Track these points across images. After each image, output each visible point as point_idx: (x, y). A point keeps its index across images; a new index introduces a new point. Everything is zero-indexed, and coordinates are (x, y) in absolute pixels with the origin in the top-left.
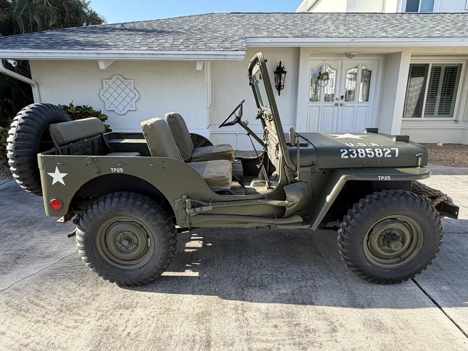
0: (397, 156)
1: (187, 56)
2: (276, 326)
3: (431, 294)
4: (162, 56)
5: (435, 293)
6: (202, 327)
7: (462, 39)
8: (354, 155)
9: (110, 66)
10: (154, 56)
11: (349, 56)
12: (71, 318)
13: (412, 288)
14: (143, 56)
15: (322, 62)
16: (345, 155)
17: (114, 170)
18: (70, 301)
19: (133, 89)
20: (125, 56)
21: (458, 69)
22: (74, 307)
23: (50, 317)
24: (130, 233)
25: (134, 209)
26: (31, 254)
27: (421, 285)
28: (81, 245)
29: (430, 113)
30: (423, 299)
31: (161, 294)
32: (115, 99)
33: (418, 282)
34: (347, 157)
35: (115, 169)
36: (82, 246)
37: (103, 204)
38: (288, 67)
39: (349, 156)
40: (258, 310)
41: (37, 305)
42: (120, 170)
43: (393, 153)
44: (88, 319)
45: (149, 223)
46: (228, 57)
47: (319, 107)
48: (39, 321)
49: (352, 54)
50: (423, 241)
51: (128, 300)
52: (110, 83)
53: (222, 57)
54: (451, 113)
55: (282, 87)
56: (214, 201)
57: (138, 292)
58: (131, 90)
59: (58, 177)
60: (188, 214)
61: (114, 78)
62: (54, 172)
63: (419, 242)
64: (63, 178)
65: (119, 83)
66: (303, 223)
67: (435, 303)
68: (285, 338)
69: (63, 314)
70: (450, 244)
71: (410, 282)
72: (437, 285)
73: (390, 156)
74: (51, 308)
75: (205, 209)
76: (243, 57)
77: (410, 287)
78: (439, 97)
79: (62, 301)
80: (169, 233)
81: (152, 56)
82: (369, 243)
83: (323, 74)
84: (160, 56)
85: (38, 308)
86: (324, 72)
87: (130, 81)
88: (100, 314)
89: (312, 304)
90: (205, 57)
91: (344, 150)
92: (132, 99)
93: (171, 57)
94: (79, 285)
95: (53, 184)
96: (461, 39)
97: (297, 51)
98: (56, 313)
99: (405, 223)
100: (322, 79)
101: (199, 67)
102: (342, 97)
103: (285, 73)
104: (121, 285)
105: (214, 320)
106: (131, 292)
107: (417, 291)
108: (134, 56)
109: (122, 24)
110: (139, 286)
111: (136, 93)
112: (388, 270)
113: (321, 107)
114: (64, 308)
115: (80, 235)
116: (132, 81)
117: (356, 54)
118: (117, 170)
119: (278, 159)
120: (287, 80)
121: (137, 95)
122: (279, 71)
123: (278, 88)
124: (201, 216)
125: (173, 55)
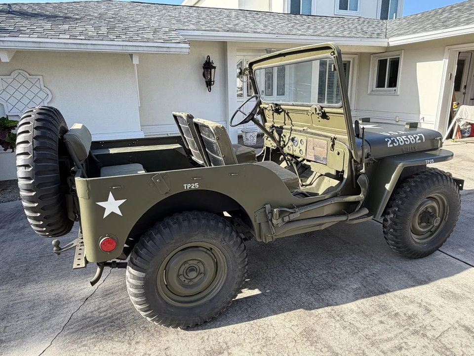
0: (424, 141)
1: (124, 48)
2: (381, 322)
3: (458, 257)
4: (92, 47)
5: (460, 256)
6: (319, 346)
8: (396, 143)
9: (13, 58)
10: (82, 47)
11: (269, 51)
14: (67, 46)
15: (242, 57)
16: (390, 144)
17: (187, 187)
19: (43, 87)
20: (41, 45)
21: (347, 66)
24: (195, 262)
25: (208, 231)
28: (138, 291)
30: (458, 263)
31: (243, 325)
32: (19, 101)
33: (444, 251)
34: (391, 146)
35: (189, 186)
36: (142, 291)
37: (169, 232)
38: (216, 61)
39: (393, 145)
40: (352, 311)
42: (195, 186)
43: (421, 138)
45: (225, 244)
46: (172, 50)
49: (272, 50)
50: (449, 213)
52: (9, 81)
53: (165, 50)
55: (212, 83)
58: (41, 89)
59: (112, 206)
60: (275, 225)
61: (14, 74)
62: (106, 200)
63: (445, 214)
64: (119, 207)
65: (22, 80)
66: (368, 215)
67: (470, 265)
68: (400, 331)
71: (438, 252)
72: (455, 249)
73: (420, 141)
76: (188, 50)
81: (79, 46)
83: (245, 69)
84: (89, 47)
86: (245, 68)
87: (39, 77)
89: (389, 291)
90: (145, 49)
92: (43, 100)
93: (105, 48)
94: (130, 344)
95: (105, 216)
96: (359, 39)
97: (223, 46)
99: (436, 200)
100: (244, 74)
101: (136, 61)
102: (263, 91)
103: (215, 68)
104: (187, 328)
105: (323, 335)
106: (205, 333)
108: (55, 46)
109: (9, 5)
110: (210, 322)
111: (49, 92)
112: (425, 244)
115: (135, 277)
116: (40, 77)
117: (275, 50)
118: (191, 186)
119: (339, 154)
120: (216, 75)
121: (50, 96)
122: (208, 66)
123: (209, 84)
124: (289, 224)
125: (107, 46)
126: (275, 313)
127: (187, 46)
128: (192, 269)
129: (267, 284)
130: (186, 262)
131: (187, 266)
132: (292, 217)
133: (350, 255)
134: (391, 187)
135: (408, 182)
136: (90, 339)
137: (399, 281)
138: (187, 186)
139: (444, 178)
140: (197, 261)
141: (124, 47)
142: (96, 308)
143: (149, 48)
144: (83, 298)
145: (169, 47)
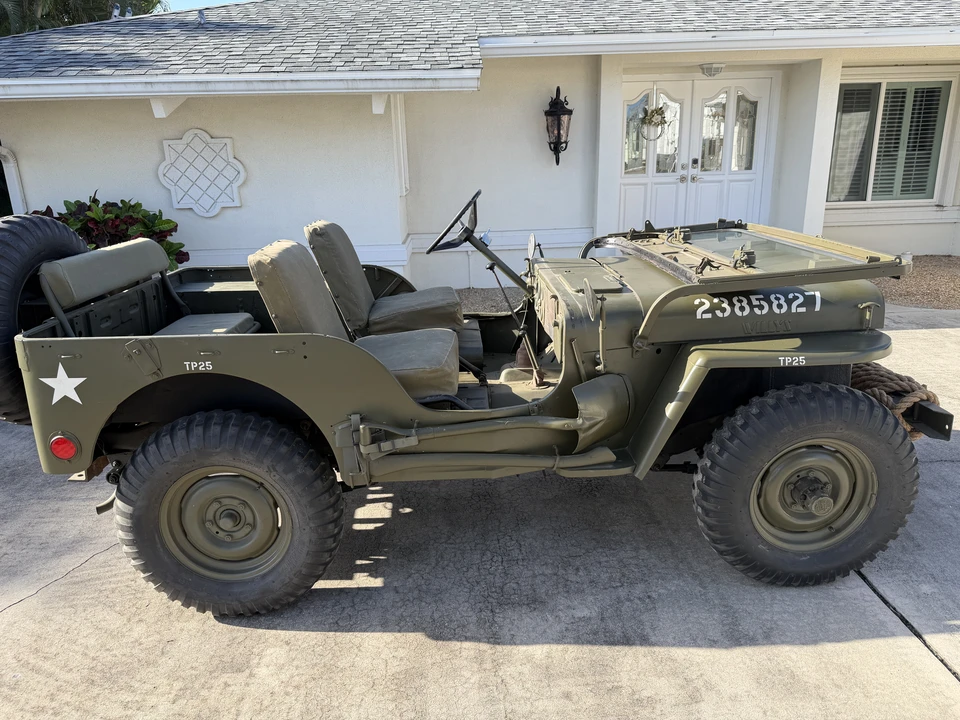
0: (818, 308)
1: (350, 85)
2: (567, 696)
3: (897, 603)
5: (907, 601)
7: (952, 28)
8: (723, 310)
9: (177, 111)
10: (276, 86)
11: (708, 70)
12: (113, 698)
13: (858, 591)
14: (251, 87)
15: (649, 85)
16: (705, 312)
17: (191, 366)
18: (110, 658)
19: (231, 160)
20: (211, 87)
21: (942, 94)
22: (121, 673)
23: (67, 697)
24: (236, 502)
25: (241, 449)
26: (18, 551)
27: (875, 585)
28: (126, 536)
29: (884, 190)
30: (882, 617)
32: (194, 183)
33: (871, 578)
34: (709, 316)
35: (194, 365)
36: (130, 537)
37: (169, 441)
38: (575, 100)
39: (714, 315)
40: (529, 659)
41: (36, 670)
42: (206, 366)
43: (809, 302)
44: (152, 700)
45: (278, 477)
46: (442, 84)
47: (645, 184)
48: (42, 710)
49: (714, 66)
50: (878, 492)
51: (240, 650)
52: (180, 148)
53: (428, 84)
54: (928, 188)
55: (564, 145)
56: (422, 425)
58: (228, 163)
59: (64, 386)
60: (364, 456)
61: (188, 137)
62: (54, 375)
63: (870, 492)
64: (75, 389)
65: (198, 145)
66: (616, 464)
67: (906, 623)
69: (96, 691)
70: (935, 488)
71: (853, 579)
72: (911, 583)
73: (803, 310)
74: (68, 677)
75: (401, 444)
76: (474, 83)
77: (852, 589)
79: (94, 659)
80: (322, 498)
81: (271, 86)
82: (761, 500)
83: (653, 112)
84: (289, 85)
85: (40, 678)
86: (654, 107)
87: (225, 140)
88: (178, 685)
90: (391, 84)
91: (703, 300)
92: (231, 182)
93: (315, 87)
94: (129, 620)
95: (55, 401)
96: (947, 30)
97: (594, 65)
98: (81, 688)
99: (838, 455)
100: (650, 123)
101: (378, 108)
102: (695, 161)
103: (570, 112)
104: (221, 617)
107: (868, 598)
108: (231, 86)
109: (200, 11)
110: (264, 615)
111: (240, 167)
112: (804, 555)
113: (649, 186)
114: (97, 677)
115: (123, 514)
116: (228, 141)
117: (723, 66)
118: (199, 366)
119: (557, 326)
120: (575, 129)
121: (243, 174)
122: (557, 109)
123: (557, 147)
124: (393, 458)
125: (318, 83)
126: (385, 627)
127: (477, 73)
138: (190, 365)
140: (238, 502)
141: (350, 83)
145: (436, 79)
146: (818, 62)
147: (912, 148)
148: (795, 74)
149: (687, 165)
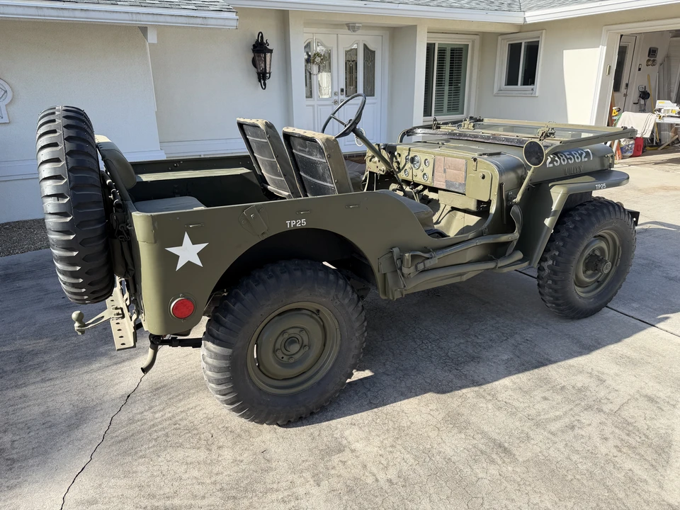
0: (591, 159)
1: (135, 17)
4: (83, 14)
5: (634, 313)
6: (470, 432)
7: (487, 12)
8: (557, 161)
10: (66, 13)
11: (352, 27)
14: (40, 12)
15: (310, 36)
16: (550, 163)
17: (292, 224)
21: (464, 52)
24: (297, 331)
25: (316, 286)
28: (222, 375)
29: (439, 110)
33: (613, 308)
34: (551, 165)
35: (293, 223)
37: (264, 289)
38: (272, 42)
39: (554, 164)
43: (587, 155)
45: (339, 303)
46: (211, 22)
47: (313, 106)
49: (357, 25)
50: (621, 256)
51: (326, 439)
53: (199, 21)
54: (460, 108)
55: (268, 75)
57: (325, 424)
59: (188, 252)
60: (406, 276)
62: (180, 244)
63: (617, 258)
64: (198, 254)
66: (522, 261)
67: (643, 322)
72: (627, 305)
73: (586, 159)
76: (234, 23)
78: (447, 88)
81: (60, 13)
83: (315, 55)
84: (78, 14)
86: (314, 52)
90: (169, 19)
93: (103, 17)
94: (209, 450)
95: (178, 268)
96: (484, 12)
97: (283, 18)
99: (605, 239)
100: (313, 63)
102: (342, 90)
103: (271, 51)
105: (473, 419)
110: (318, 413)
111: (7, 88)
112: (591, 298)
113: (316, 107)
117: (360, 25)
118: (296, 223)
119: (483, 177)
120: (273, 63)
121: (10, 94)
122: (260, 48)
123: (263, 76)
124: (424, 274)
125: (105, 13)
127: (233, 15)
128: (292, 341)
129: (387, 360)
130: (284, 332)
131: (286, 336)
132: (429, 264)
133: (493, 318)
134: (551, 223)
135: (571, 215)
136: (149, 448)
137: (561, 348)
138: (290, 223)
139: (617, 209)
140: (299, 329)
141: (134, 15)
142: (147, 408)
143: (174, 17)
144: (123, 396)
145: (205, 18)
146: (415, 27)
147: (450, 84)
148: (398, 34)
149: (338, 93)
